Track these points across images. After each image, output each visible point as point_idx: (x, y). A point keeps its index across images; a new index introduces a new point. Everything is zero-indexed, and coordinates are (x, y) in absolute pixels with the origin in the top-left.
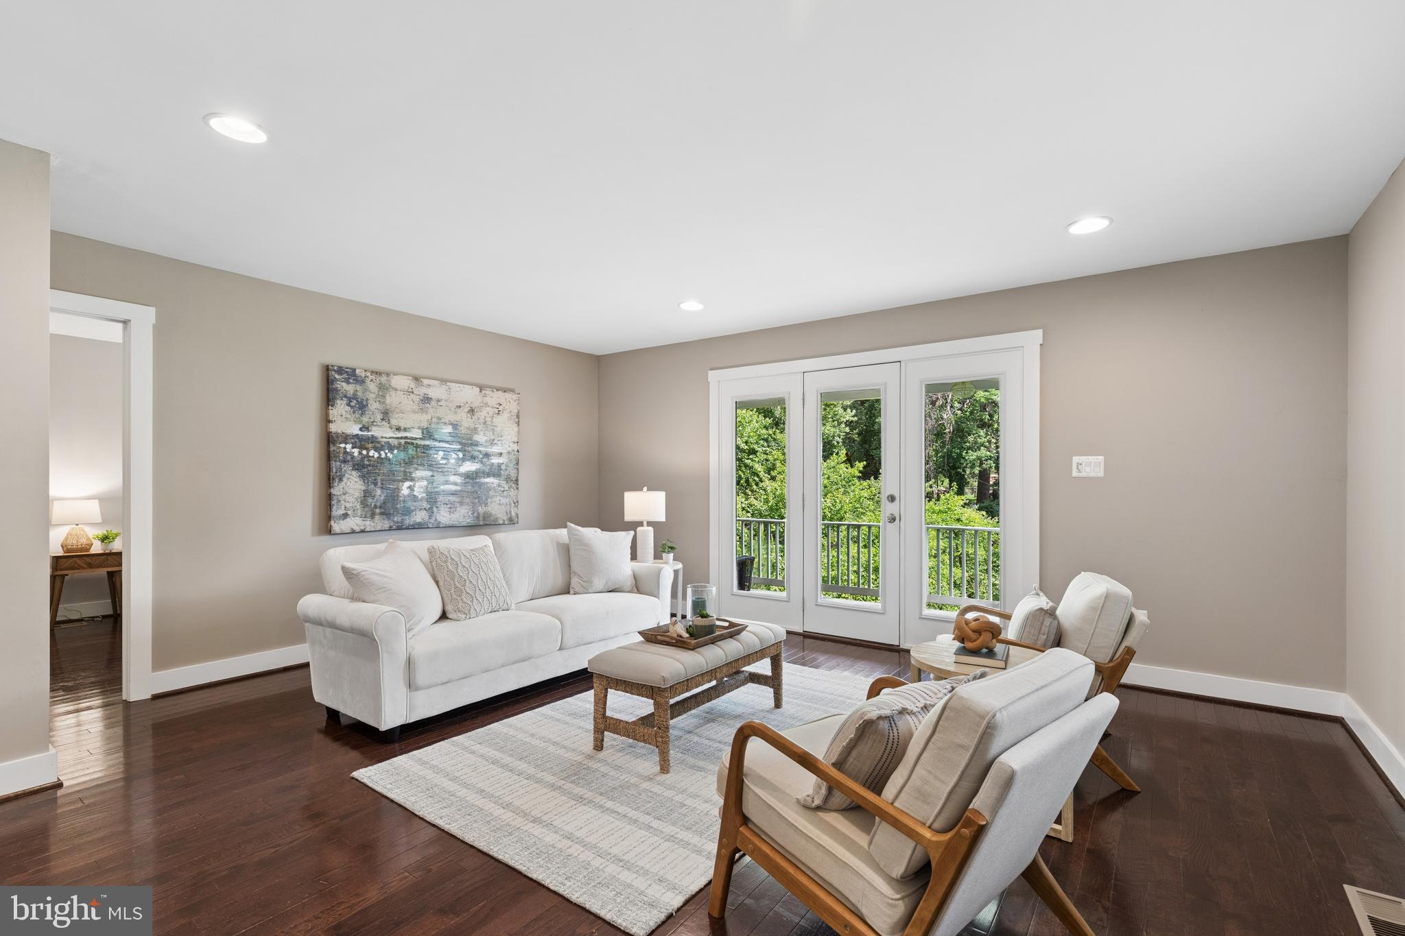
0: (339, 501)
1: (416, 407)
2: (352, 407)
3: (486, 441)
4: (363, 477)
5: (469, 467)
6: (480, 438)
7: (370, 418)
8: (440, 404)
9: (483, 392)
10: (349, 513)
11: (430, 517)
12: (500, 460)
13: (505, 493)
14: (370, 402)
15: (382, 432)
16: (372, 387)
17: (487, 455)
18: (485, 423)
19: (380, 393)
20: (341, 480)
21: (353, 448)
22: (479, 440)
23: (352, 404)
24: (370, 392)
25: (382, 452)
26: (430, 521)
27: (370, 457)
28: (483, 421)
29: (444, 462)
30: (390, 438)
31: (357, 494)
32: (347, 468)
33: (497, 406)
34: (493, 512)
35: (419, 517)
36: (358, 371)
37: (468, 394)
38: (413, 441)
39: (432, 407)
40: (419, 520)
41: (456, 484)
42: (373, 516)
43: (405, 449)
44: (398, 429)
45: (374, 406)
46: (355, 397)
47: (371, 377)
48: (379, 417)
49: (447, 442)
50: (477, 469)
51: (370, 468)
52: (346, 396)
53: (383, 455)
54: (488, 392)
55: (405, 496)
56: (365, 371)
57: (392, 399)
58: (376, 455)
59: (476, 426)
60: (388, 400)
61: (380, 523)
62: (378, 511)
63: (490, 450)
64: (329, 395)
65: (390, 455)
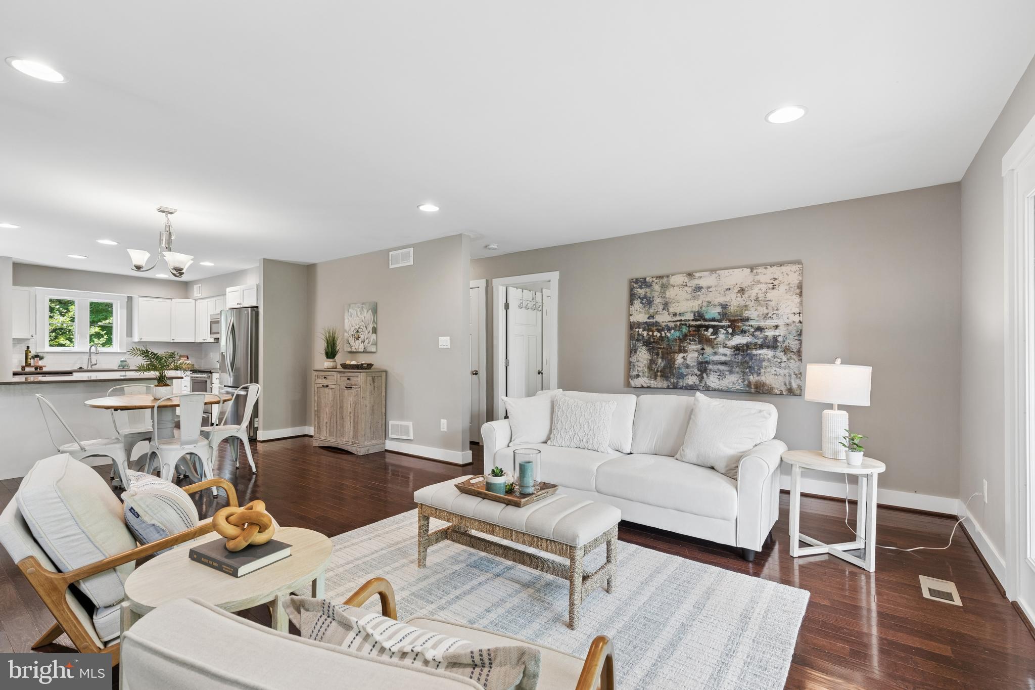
0: (634, 365)
1: (689, 296)
2: (643, 304)
3: (758, 316)
4: (649, 350)
5: (738, 340)
6: (752, 313)
7: (655, 309)
8: (710, 290)
9: (755, 271)
10: (640, 374)
11: (701, 382)
12: (777, 333)
13: (783, 365)
14: (655, 298)
15: (663, 318)
16: (657, 287)
17: (760, 329)
18: (757, 300)
19: (662, 291)
20: (635, 352)
21: (643, 331)
22: (749, 316)
23: (644, 302)
24: (655, 291)
25: (663, 333)
26: (701, 384)
27: (654, 336)
28: (755, 298)
29: (714, 337)
30: (669, 322)
31: (645, 362)
32: (639, 344)
33: (772, 281)
34: (768, 382)
35: (692, 380)
36: (647, 279)
37: (740, 277)
38: (686, 322)
39: (703, 294)
40: (691, 383)
41: (725, 355)
42: (655, 379)
43: (680, 329)
44: (675, 315)
45: (657, 300)
46: (645, 297)
47: (656, 281)
48: (661, 307)
49: (718, 321)
50: (747, 342)
51: (654, 344)
52: (640, 297)
53: (663, 335)
54: (760, 270)
55: (679, 365)
56: (652, 278)
57: (670, 294)
58: (659, 335)
59: (747, 304)
60: (668, 294)
61: (660, 383)
62: (659, 374)
63: (762, 324)
64: (632, 297)
65: (668, 334)
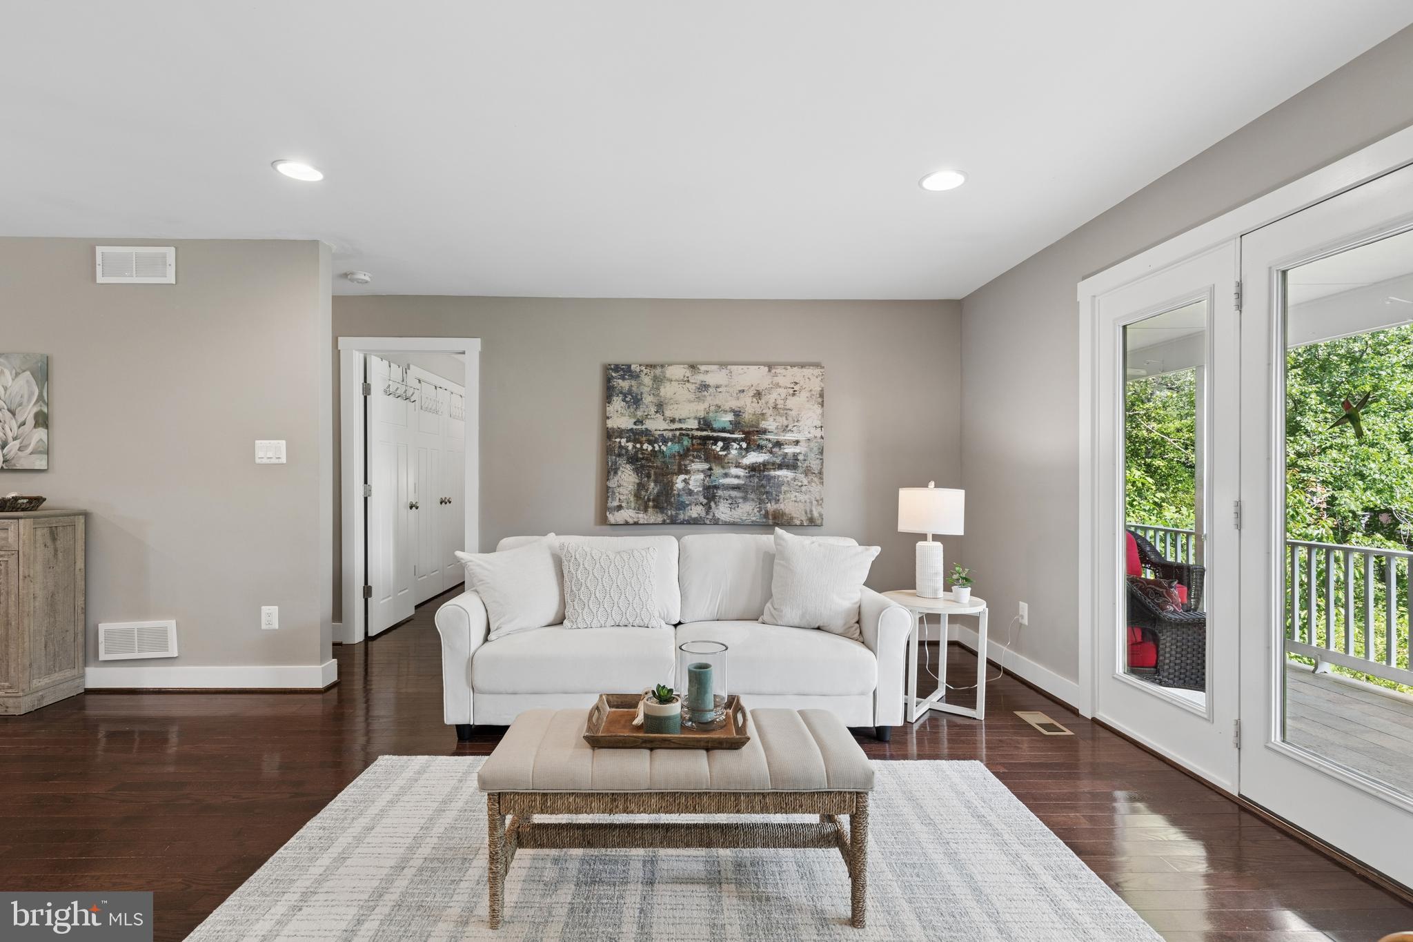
0: (614, 493)
1: (692, 397)
2: (627, 402)
3: (777, 428)
4: (636, 470)
5: (754, 458)
6: (770, 424)
7: (644, 412)
8: (719, 390)
9: (773, 371)
10: (624, 505)
11: (707, 513)
12: (797, 449)
13: (804, 489)
14: (644, 396)
15: (656, 425)
16: (647, 380)
17: (778, 444)
18: (775, 407)
19: (655, 386)
20: (616, 473)
21: (627, 442)
22: (767, 427)
23: (628, 399)
24: (644, 385)
25: (656, 445)
26: (707, 517)
27: (644, 450)
28: (773, 405)
29: (724, 453)
30: (664, 430)
31: (631, 487)
32: (622, 461)
33: (792, 386)
34: (787, 511)
35: (696, 511)
36: (633, 367)
37: (754, 376)
38: (689, 432)
39: (710, 395)
40: (694, 515)
42: (646, 510)
43: (680, 441)
44: (673, 421)
45: (648, 399)
46: (630, 392)
47: (645, 371)
48: (653, 409)
49: (729, 432)
50: (764, 461)
51: (643, 462)
52: (621, 393)
53: (657, 448)
54: (780, 370)
55: (679, 490)
56: (640, 365)
57: (667, 391)
58: (650, 448)
59: (764, 412)
60: (663, 391)
61: (653, 517)
62: (651, 504)
63: (781, 438)
64: (609, 392)
65: (664, 448)
